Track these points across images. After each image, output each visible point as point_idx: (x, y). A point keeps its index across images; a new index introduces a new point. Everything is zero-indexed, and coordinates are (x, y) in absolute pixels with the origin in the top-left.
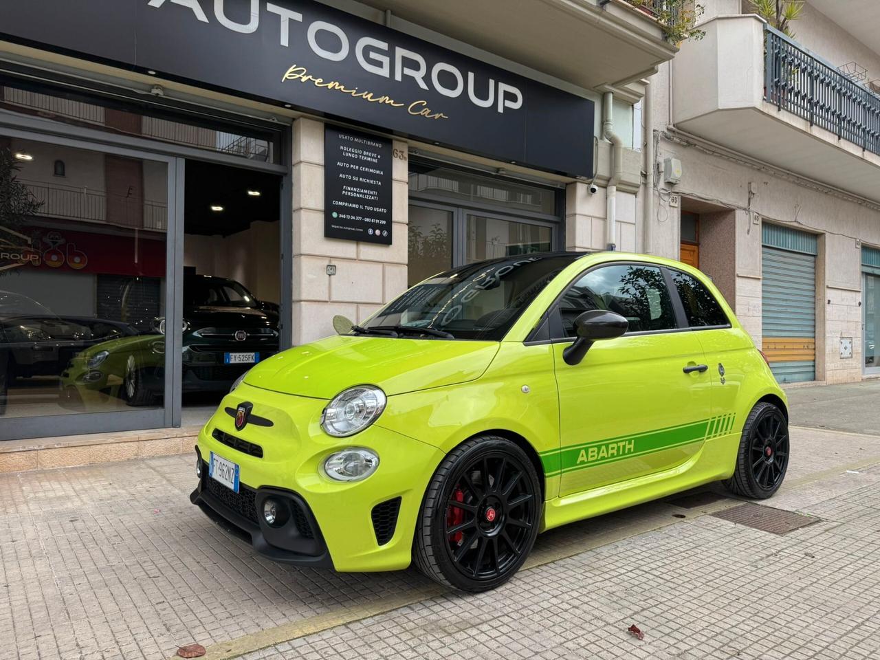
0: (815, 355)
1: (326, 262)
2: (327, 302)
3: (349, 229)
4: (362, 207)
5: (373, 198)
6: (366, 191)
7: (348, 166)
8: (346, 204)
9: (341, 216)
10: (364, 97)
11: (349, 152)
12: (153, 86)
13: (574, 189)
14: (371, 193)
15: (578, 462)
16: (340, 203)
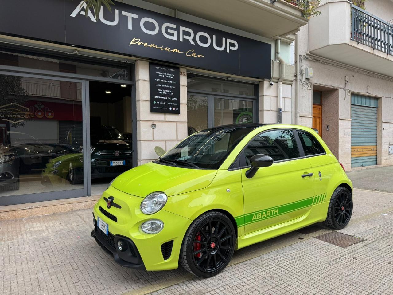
0: (377, 153)
1: (151, 123)
2: (152, 140)
3: (161, 108)
4: (166, 98)
5: (171, 94)
6: (168, 91)
7: (160, 80)
8: (160, 97)
9: (157, 103)
10: (166, 50)
11: (160, 74)
12: (74, 50)
13: (263, 84)
14: (171, 91)
15: (253, 220)
16: (157, 97)
